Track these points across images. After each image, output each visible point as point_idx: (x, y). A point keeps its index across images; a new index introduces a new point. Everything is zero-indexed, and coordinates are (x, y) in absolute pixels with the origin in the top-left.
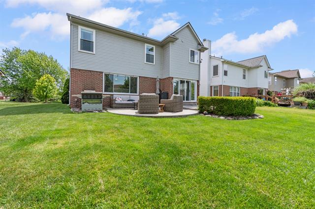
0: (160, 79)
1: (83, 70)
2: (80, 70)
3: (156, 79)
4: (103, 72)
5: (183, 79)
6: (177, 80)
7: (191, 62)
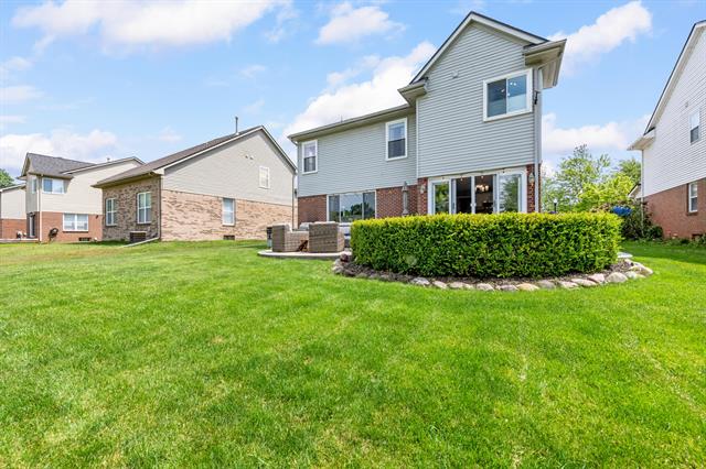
1: (307, 197)
2: (304, 198)
3: (401, 188)
4: (325, 196)
5: (462, 174)
6: (440, 181)
7: (490, 119)
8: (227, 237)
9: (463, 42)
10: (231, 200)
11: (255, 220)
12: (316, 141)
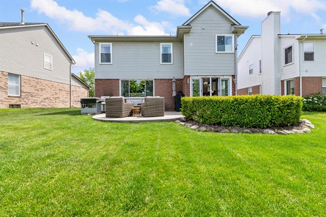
0: (176, 79)
1: (103, 79)
2: (101, 80)
3: (171, 80)
5: (206, 76)
6: (196, 78)
7: (219, 52)
8: (12, 106)
9: (206, 13)
10: (17, 76)
11: (40, 92)
12: (111, 44)
